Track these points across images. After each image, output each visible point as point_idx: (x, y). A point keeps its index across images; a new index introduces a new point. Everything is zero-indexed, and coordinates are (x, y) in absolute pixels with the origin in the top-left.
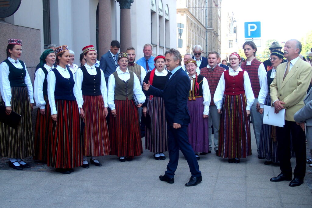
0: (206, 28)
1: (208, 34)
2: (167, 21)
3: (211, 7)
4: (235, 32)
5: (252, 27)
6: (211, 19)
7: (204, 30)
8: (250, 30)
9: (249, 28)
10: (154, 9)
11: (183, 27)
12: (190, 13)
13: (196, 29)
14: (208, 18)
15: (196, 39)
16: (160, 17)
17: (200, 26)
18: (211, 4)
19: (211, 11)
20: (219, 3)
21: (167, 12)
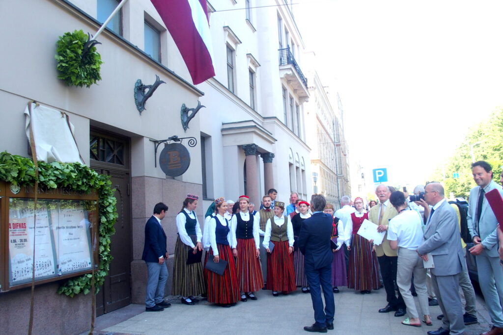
0: (337, 175)
1: (339, 180)
2: (303, 171)
3: (340, 157)
4: (363, 177)
5: (380, 173)
6: (341, 167)
7: (336, 177)
8: (378, 176)
9: (377, 174)
10: (292, 162)
11: (317, 175)
12: (322, 163)
13: (329, 177)
14: (338, 166)
15: (329, 185)
16: (297, 168)
17: (332, 174)
18: (340, 154)
19: (341, 160)
20: (347, 153)
21: (303, 164)
